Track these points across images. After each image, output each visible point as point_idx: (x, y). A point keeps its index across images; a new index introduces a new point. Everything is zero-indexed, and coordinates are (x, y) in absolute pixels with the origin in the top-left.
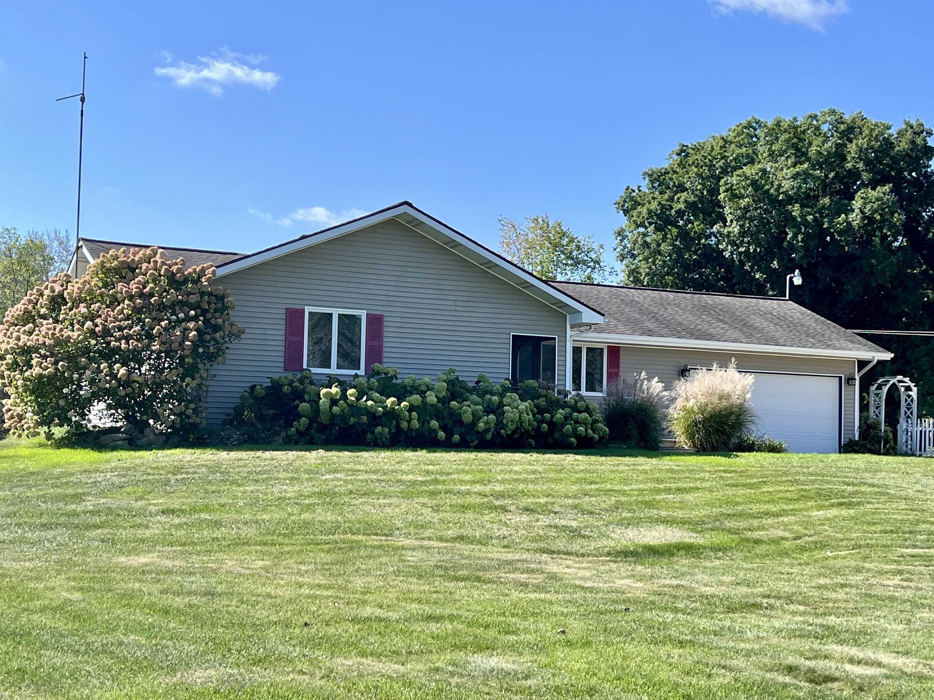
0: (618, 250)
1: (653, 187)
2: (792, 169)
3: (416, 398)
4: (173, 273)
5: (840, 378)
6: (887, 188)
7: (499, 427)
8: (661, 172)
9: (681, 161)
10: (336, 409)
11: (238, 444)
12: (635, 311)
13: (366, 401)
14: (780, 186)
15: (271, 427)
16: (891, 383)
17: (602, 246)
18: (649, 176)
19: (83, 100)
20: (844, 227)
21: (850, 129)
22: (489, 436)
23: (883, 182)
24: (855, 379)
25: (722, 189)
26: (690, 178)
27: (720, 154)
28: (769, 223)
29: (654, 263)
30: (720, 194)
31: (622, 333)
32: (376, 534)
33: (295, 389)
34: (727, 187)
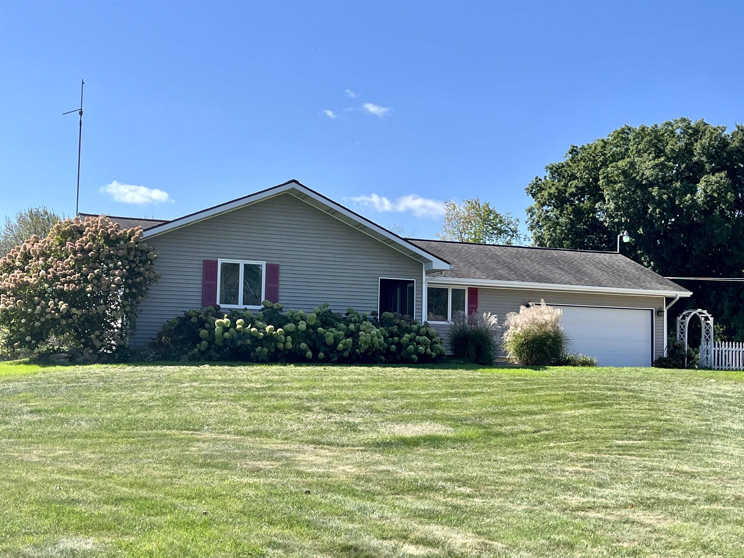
0: (529, 223)
1: (553, 177)
2: (652, 161)
3: (290, 326)
4: (108, 234)
5: (652, 310)
6: (723, 174)
7: (355, 347)
8: (559, 166)
9: (573, 158)
10: (227, 334)
11: (153, 361)
12: (493, 262)
13: (251, 328)
14: (643, 174)
15: (182, 348)
16: (692, 314)
17: (518, 220)
18: (550, 169)
19: (81, 113)
20: (690, 203)
21: (696, 131)
22: (346, 354)
23: (719, 171)
24: (663, 312)
25: (600, 177)
26: (579, 170)
27: (601, 152)
28: (635, 200)
29: (554, 231)
30: (599, 181)
31: (479, 278)
32: (188, 429)
33: (200, 319)
34: (604, 175)
